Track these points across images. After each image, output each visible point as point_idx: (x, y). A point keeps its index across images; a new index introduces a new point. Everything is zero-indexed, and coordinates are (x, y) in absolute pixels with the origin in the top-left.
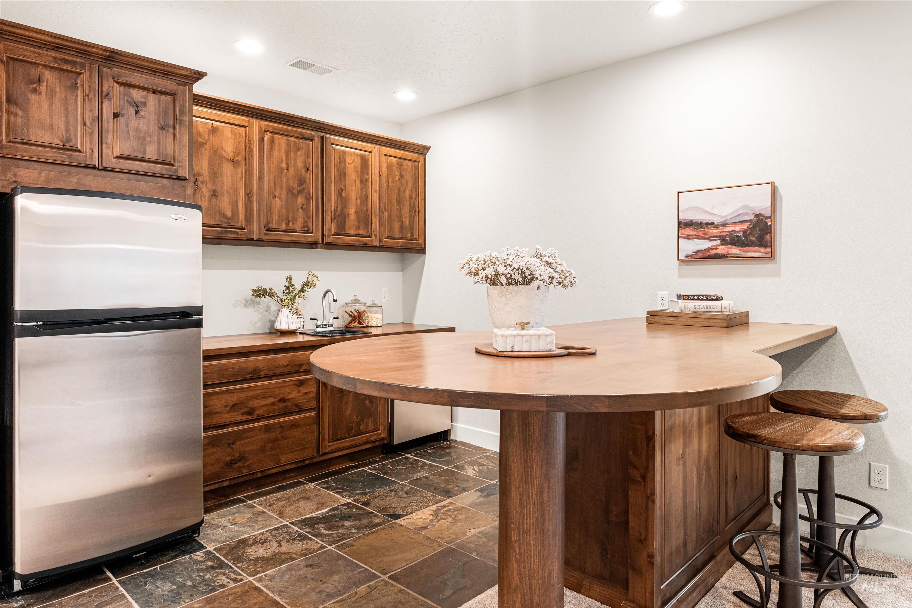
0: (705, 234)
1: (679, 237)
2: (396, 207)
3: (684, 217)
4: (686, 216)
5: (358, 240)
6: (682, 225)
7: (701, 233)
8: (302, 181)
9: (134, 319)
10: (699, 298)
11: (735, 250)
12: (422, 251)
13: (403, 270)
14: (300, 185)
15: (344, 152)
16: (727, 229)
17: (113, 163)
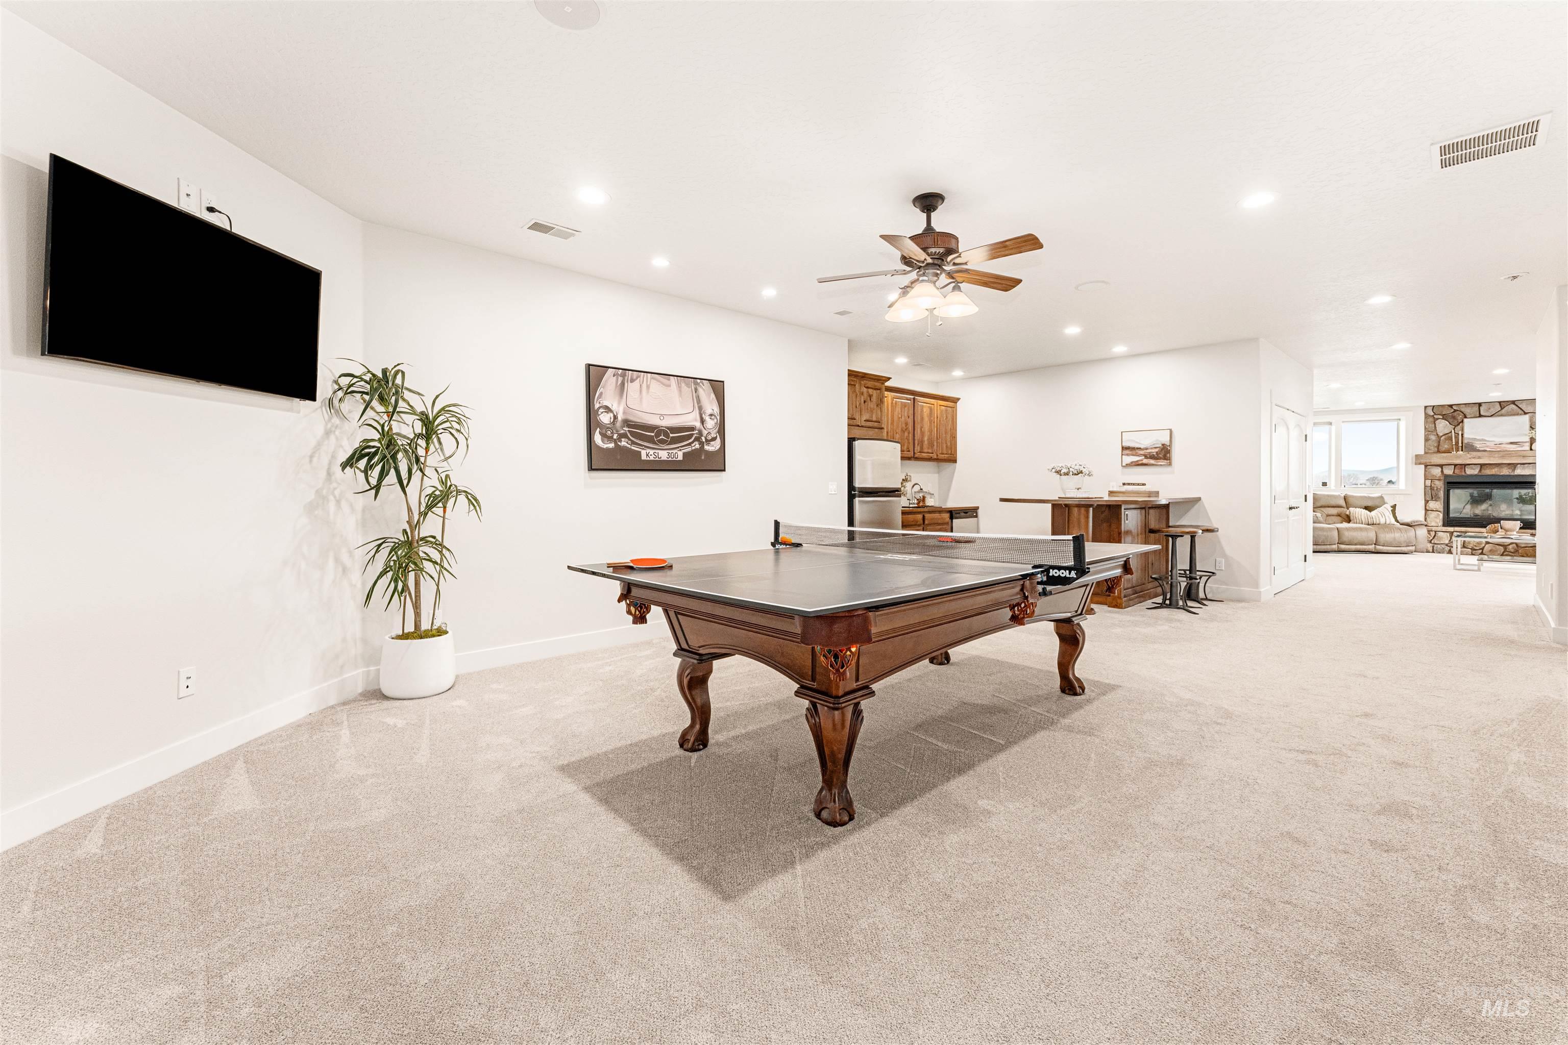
0: (1137, 453)
1: (1122, 455)
2: (944, 435)
3: (1125, 444)
4: (1126, 444)
5: (928, 456)
6: (1124, 448)
7: (1134, 453)
8: (906, 424)
9: (886, 492)
10: (1134, 484)
11: (1152, 461)
12: (955, 461)
13: (939, 473)
14: (906, 426)
15: (923, 406)
16: (1148, 451)
17: (864, 424)
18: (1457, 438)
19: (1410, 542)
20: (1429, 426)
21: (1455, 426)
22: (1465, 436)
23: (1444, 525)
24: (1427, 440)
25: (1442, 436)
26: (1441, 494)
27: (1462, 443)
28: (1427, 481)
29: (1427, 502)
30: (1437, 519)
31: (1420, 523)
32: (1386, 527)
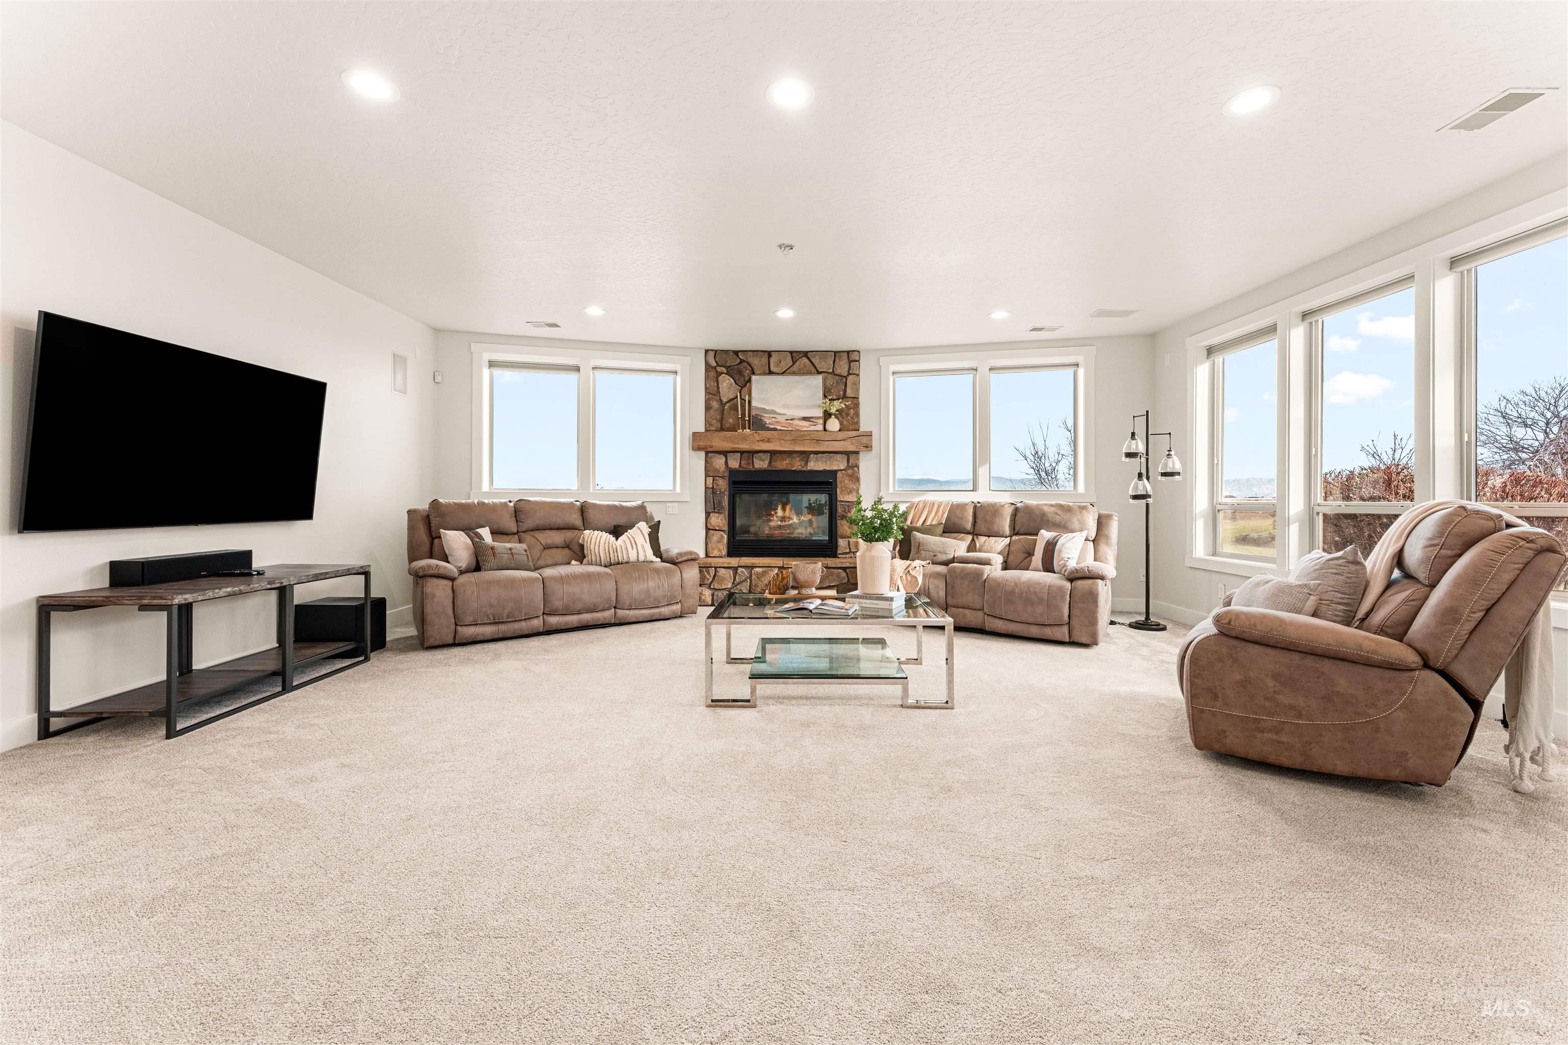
18: (743, 406)
19: (673, 597)
20: (710, 385)
21: (742, 388)
22: (754, 404)
23: (730, 554)
24: (708, 408)
25: (726, 403)
26: (725, 502)
27: (749, 417)
28: (708, 478)
29: (708, 514)
30: (721, 542)
31: (690, 557)
32: (638, 567)
